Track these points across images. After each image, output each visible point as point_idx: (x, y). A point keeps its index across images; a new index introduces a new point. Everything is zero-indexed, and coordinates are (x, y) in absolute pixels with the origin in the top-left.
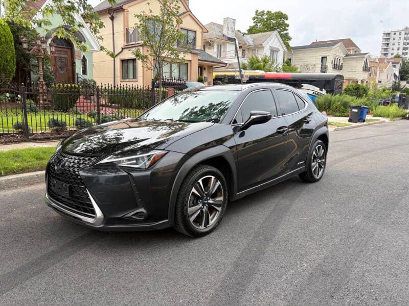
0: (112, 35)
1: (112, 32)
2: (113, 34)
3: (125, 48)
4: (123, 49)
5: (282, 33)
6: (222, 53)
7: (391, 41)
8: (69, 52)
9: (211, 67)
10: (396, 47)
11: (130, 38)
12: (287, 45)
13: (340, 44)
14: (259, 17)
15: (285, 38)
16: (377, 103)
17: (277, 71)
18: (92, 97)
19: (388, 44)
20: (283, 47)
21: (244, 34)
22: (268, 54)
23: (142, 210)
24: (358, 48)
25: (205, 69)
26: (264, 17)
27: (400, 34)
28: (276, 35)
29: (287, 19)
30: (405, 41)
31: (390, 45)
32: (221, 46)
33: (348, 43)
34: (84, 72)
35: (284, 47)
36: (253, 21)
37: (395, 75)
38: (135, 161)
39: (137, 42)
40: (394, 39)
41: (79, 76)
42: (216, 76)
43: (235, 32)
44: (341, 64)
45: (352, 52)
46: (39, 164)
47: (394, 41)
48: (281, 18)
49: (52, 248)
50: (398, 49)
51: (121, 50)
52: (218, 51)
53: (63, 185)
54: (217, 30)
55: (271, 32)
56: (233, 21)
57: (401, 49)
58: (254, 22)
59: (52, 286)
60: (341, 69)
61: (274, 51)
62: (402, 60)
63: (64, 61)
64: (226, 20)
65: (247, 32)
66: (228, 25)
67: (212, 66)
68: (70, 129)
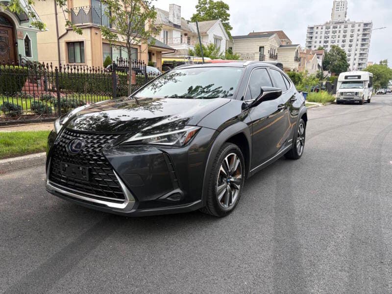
0: (54, 15)
1: (54, 12)
2: (56, 14)
3: (69, 30)
4: (68, 30)
5: (224, 22)
6: (168, 40)
7: (314, 35)
8: (10, 31)
9: (159, 53)
10: (318, 40)
11: (75, 19)
12: (229, 34)
13: (275, 35)
14: (202, 5)
15: (227, 27)
16: (310, 90)
17: (222, 59)
18: (39, 81)
19: (312, 37)
20: (225, 36)
21: (188, 22)
22: (213, 42)
23: (178, 190)
24: (289, 39)
25: (153, 54)
26: (207, 6)
27: (322, 29)
28: (219, 24)
29: (228, 9)
30: (326, 35)
31: (313, 38)
32: (167, 32)
33: (281, 35)
34: (28, 53)
35: (227, 35)
36: (196, 9)
37: (319, 65)
38: (166, 139)
39: (84, 24)
40: (317, 33)
41: (22, 57)
42: (164, 62)
43: (180, 19)
44: (276, 54)
45: (284, 44)
46: (9, 150)
47: (317, 35)
48: (222, 8)
49: (69, 240)
50: (320, 42)
51: (66, 31)
52: (164, 37)
53: (79, 168)
54: (163, 16)
55: (214, 21)
56: (178, 8)
57: (322, 42)
58: (197, 11)
59: (94, 282)
60: (276, 59)
61: (217, 39)
62: (325, 52)
63: (4, 40)
64: (172, 6)
65: (190, 20)
66: (173, 11)
67: (161, 52)
68: (28, 114)
